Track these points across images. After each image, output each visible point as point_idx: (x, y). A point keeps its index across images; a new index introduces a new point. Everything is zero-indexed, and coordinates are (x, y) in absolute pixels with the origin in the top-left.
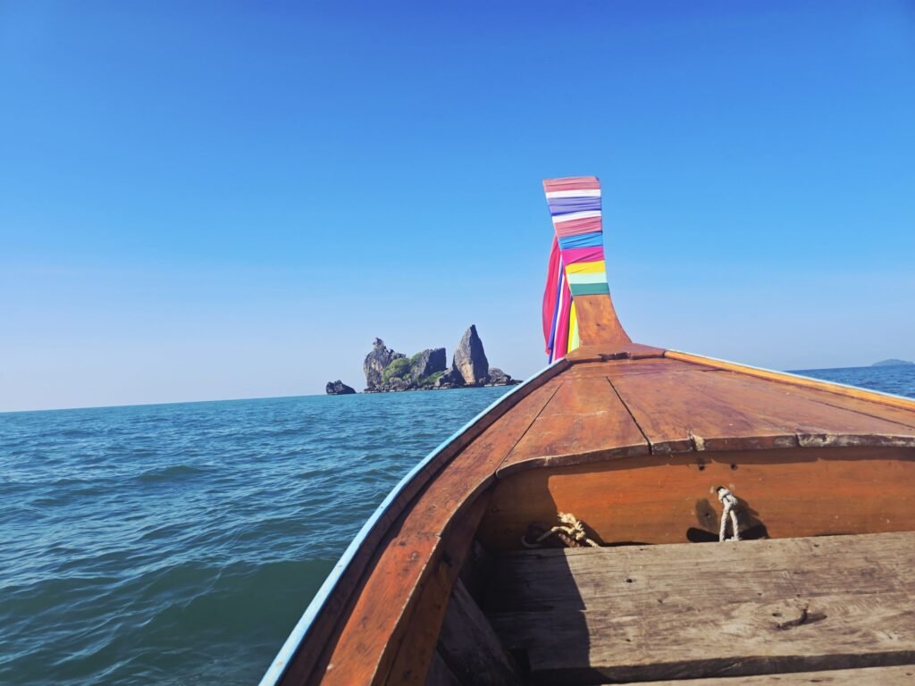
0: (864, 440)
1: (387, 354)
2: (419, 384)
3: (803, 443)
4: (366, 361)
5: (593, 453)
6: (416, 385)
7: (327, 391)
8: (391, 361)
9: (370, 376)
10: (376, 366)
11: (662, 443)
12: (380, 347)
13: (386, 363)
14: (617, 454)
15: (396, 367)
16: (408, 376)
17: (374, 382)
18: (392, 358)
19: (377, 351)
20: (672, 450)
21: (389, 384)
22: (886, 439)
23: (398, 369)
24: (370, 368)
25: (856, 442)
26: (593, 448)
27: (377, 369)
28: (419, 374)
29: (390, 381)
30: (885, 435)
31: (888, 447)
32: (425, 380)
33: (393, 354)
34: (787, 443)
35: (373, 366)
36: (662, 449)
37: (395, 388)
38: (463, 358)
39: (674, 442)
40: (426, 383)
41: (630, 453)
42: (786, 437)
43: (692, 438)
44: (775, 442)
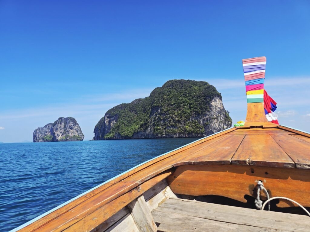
14: (218, 163)
20: (239, 163)
34: (290, 166)
41: (223, 163)
42: (290, 164)
43: (249, 160)
44: (284, 165)
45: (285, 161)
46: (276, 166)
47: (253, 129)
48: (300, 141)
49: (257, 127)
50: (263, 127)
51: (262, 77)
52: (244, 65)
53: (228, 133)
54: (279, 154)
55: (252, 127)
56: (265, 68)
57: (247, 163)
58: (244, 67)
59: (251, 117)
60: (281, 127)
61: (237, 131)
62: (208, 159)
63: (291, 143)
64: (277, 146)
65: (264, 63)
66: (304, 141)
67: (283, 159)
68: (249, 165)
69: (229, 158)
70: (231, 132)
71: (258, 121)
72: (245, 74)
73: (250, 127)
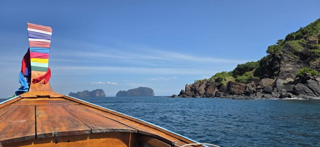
0: (111, 130)
3: (93, 132)
5: (9, 139)
11: (41, 134)
14: (20, 139)
20: (45, 137)
22: (117, 130)
25: (108, 131)
26: (10, 137)
30: (117, 128)
31: (118, 132)
34: (88, 132)
36: (41, 136)
39: (46, 134)
41: (26, 139)
42: (88, 130)
43: (54, 131)
44: (84, 132)
45: (84, 128)
46: (78, 134)
47: (40, 98)
48: (86, 110)
49: (43, 97)
50: (50, 97)
51: (47, 46)
52: (29, 29)
53: (13, 103)
54: (77, 123)
55: (39, 97)
56: (50, 39)
57: (53, 135)
58: (28, 32)
59: (36, 86)
60: (66, 97)
61: (23, 101)
62: (7, 137)
63: (80, 112)
64: (71, 115)
65: (50, 34)
66: (88, 110)
67: (82, 127)
68: (55, 136)
69: (33, 133)
70: (15, 102)
71: (43, 90)
72: (30, 39)
73: (36, 96)
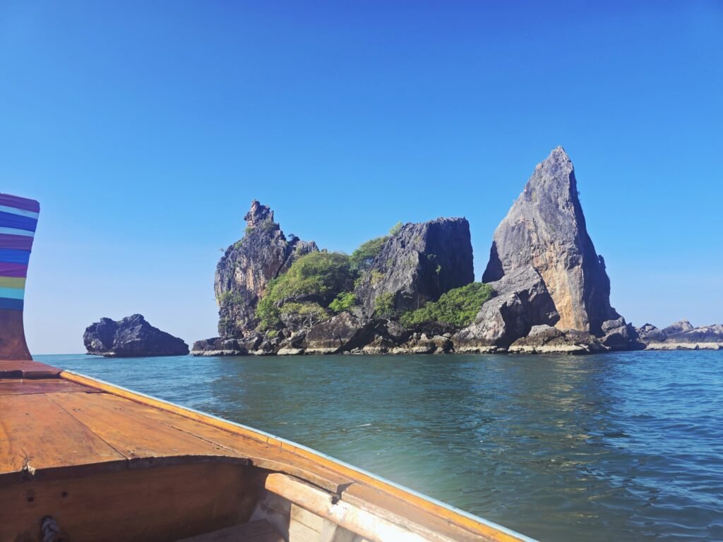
1: (282, 243)
2: (392, 328)
4: (222, 265)
6: (384, 332)
7: (87, 343)
8: (292, 259)
9: (227, 306)
10: (247, 278)
12: (263, 224)
13: (275, 268)
15: (306, 272)
16: (348, 298)
17: (239, 323)
18: (295, 253)
19: (253, 235)
21: (281, 325)
23: (311, 280)
24: (231, 282)
27: (250, 286)
28: (391, 290)
29: (284, 316)
32: (419, 316)
33: (299, 246)
35: (239, 276)
37: (297, 343)
38: (541, 247)
40: (419, 328)
43: (26, 469)
45: (108, 458)
54: (90, 444)
67: (102, 455)
